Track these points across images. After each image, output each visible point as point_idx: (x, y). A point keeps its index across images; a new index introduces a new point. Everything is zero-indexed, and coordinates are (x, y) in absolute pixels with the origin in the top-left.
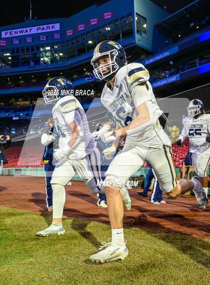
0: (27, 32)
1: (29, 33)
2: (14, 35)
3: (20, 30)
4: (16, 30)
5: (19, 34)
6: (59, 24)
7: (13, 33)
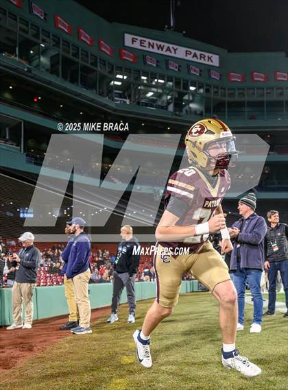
0: (170, 50)
1: (173, 54)
2: (147, 49)
3: (159, 43)
4: (151, 41)
5: (155, 50)
6: (217, 57)
7: (146, 44)
